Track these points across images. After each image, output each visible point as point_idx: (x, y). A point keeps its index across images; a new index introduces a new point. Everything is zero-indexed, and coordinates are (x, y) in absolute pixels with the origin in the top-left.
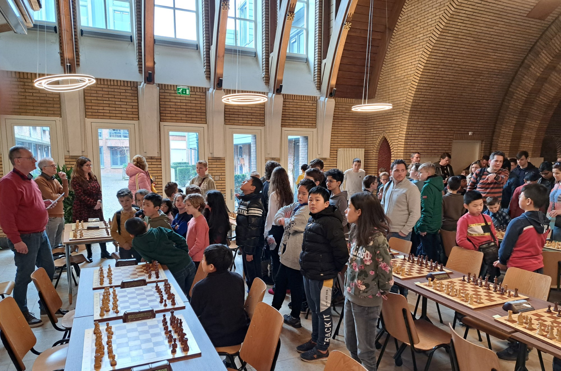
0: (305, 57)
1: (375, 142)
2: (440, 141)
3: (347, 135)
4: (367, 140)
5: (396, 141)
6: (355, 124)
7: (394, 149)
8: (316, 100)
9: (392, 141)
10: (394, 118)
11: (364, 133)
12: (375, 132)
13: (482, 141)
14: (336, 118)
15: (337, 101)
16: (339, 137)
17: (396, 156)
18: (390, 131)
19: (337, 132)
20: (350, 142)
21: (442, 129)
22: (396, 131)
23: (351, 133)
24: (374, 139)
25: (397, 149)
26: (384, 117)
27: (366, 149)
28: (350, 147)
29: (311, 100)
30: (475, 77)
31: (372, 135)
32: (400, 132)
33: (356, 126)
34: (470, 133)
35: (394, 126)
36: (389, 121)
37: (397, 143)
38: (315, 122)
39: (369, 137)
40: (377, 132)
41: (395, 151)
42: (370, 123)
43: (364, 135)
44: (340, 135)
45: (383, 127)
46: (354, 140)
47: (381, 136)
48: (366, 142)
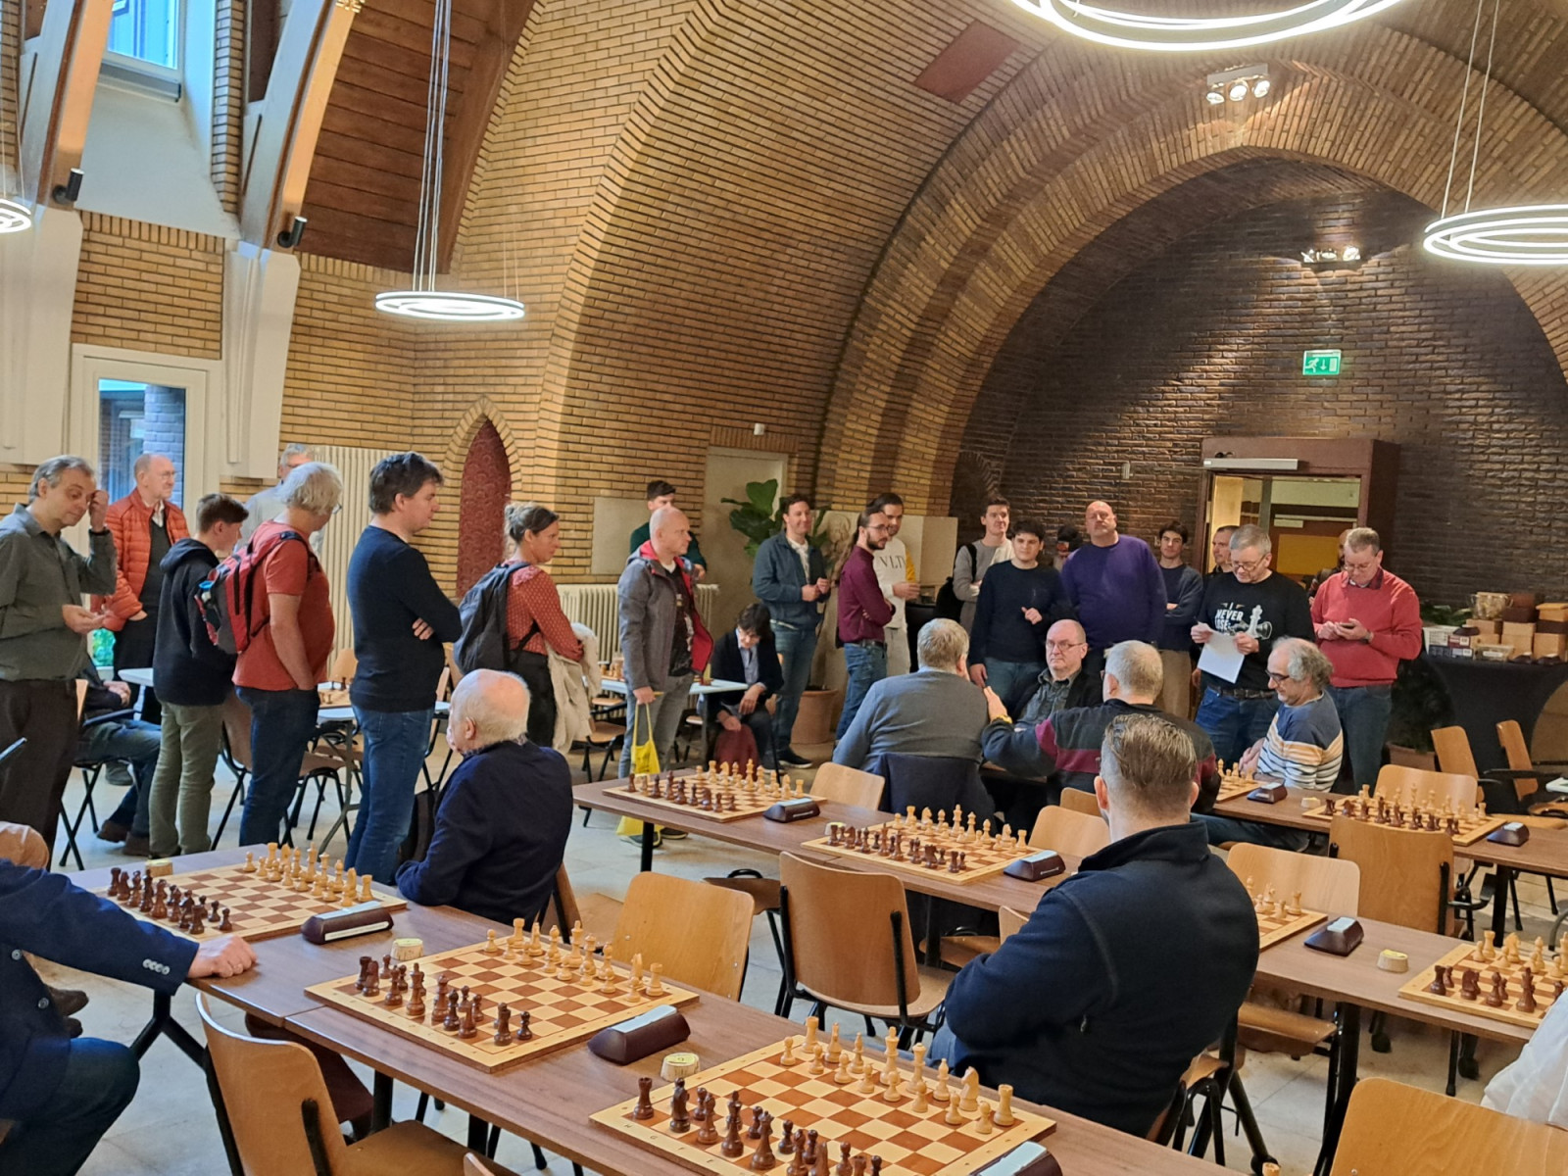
0: (176, 78)
1: (451, 431)
2: (671, 449)
4: (417, 422)
5: (527, 435)
6: (376, 358)
7: (523, 461)
8: (219, 250)
9: (515, 434)
10: (519, 353)
11: (410, 397)
12: (451, 397)
13: (791, 456)
14: (302, 330)
15: (305, 267)
16: (313, 403)
17: (529, 488)
18: (507, 398)
19: (304, 384)
20: (358, 425)
21: (678, 407)
22: (529, 398)
23: (359, 390)
24: (448, 423)
25: (531, 462)
26: (482, 345)
28: (357, 442)
29: (201, 246)
30: (774, 246)
31: (439, 406)
32: (544, 405)
33: (381, 367)
34: (758, 429)
35: (521, 380)
36: (504, 362)
37: (531, 444)
38: (216, 336)
39: (428, 414)
40: (460, 397)
41: (525, 470)
42: (430, 363)
43: (410, 405)
44: (318, 395)
45: (479, 380)
46: (370, 418)
47: (474, 414)
48: (417, 431)
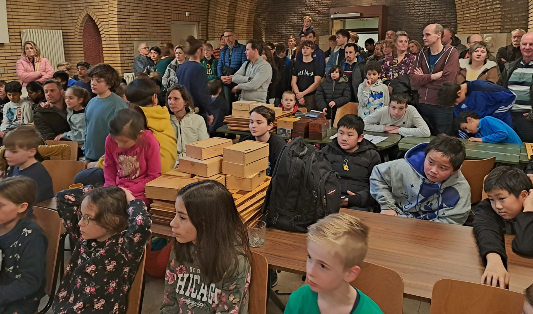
1: (76, 21)
2: (158, 22)
3: (33, 11)
4: (63, 19)
5: (105, 20)
7: (105, 30)
9: (101, 20)
11: (58, 9)
12: (74, 8)
13: (199, 22)
17: (108, 39)
18: (96, 7)
20: (39, 21)
21: (159, 7)
22: (104, 7)
23: (38, 8)
24: (74, 18)
25: (108, 30)
27: (64, 31)
28: (40, 27)
31: (70, 12)
32: (110, 8)
34: (187, 14)
35: (100, 1)
37: (107, 23)
39: (66, 15)
40: (77, 8)
43: (59, 12)
45: (84, 1)
47: (84, 14)
